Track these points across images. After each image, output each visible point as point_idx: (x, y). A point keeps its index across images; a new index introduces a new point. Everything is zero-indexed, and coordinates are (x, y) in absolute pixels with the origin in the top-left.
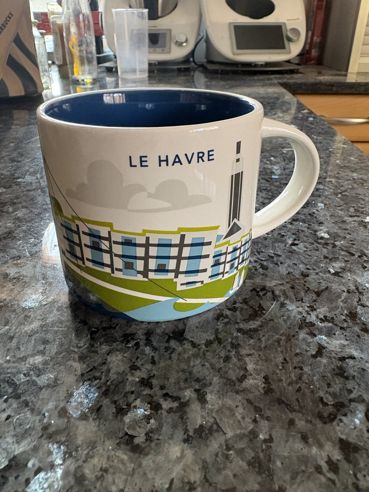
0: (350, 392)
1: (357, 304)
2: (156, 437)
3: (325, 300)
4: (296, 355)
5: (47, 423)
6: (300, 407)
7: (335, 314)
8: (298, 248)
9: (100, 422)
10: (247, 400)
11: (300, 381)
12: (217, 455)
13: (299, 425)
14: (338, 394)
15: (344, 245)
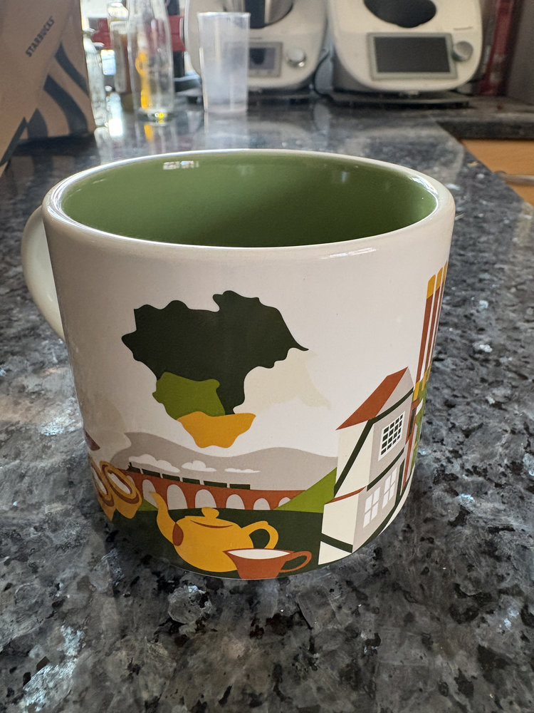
0: (501, 578)
1: (524, 450)
2: (211, 626)
3: (477, 443)
4: (426, 521)
5: (59, 597)
6: (425, 597)
7: (490, 465)
8: (444, 366)
9: (134, 601)
10: (347, 582)
11: (427, 559)
12: (296, 658)
13: (421, 622)
14: (483, 581)
15: (513, 363)
